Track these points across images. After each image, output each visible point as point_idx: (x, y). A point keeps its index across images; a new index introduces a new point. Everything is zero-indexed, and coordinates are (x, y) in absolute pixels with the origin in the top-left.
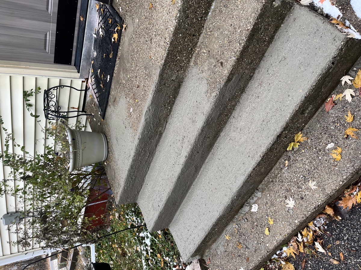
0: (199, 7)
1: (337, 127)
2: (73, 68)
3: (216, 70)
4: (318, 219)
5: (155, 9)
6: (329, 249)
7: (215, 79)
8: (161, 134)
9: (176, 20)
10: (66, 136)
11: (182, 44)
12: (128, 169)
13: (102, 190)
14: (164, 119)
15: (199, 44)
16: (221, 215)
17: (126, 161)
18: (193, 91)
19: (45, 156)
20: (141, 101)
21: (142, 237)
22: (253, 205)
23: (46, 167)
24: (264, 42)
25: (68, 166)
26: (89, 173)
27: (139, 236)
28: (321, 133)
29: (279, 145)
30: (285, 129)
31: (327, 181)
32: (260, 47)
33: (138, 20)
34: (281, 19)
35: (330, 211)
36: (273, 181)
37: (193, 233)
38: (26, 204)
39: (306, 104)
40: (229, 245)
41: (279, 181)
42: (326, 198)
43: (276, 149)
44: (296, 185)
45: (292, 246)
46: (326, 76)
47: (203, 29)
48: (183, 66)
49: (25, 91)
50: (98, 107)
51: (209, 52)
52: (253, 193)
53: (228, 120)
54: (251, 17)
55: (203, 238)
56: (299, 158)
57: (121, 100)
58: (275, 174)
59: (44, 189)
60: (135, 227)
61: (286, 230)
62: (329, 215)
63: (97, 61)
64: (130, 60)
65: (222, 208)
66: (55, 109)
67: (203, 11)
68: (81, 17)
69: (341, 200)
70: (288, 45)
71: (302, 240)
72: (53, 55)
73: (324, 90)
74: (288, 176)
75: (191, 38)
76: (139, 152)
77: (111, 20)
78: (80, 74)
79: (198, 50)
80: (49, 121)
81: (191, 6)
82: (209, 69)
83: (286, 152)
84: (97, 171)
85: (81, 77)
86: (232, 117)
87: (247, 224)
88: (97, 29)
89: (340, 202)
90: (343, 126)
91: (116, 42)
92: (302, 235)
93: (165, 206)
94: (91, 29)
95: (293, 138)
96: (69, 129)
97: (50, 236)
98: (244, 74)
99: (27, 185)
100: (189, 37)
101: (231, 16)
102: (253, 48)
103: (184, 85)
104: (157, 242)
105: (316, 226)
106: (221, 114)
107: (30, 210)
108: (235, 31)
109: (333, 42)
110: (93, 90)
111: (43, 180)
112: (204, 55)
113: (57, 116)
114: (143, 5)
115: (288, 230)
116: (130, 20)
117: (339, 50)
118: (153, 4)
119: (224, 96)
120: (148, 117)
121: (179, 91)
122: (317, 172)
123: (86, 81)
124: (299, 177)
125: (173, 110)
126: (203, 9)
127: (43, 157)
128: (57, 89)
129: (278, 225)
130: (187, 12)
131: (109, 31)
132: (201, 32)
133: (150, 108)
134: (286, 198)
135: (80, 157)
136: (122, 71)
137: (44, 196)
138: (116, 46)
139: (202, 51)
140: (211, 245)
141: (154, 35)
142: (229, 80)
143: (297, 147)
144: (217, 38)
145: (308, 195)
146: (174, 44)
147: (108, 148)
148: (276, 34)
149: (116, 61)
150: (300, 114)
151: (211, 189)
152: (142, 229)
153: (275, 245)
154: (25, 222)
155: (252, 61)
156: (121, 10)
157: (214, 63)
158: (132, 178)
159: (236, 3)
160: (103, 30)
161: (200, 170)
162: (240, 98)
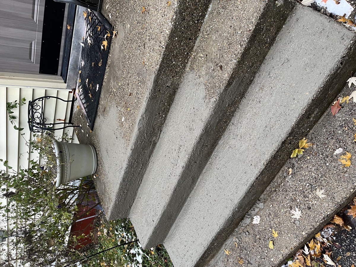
0: (196, 9)
1: (345, 132)
2: (60, 78)
3: (215, 74)
4: (326, 230)
5: (148, 13)
6: (339, 261)
7: (214, 84)
8: (155, 144)
9: (172, 22)
10: (53, 149)
11: (178, 49)
12: (120, 182)
13: (90, 205)
14: (158, 128)
15: (195, 48)
16: (221, 229)
17: (118, 174)
18: (189, 98)
19: (29, 171)
20: (133, 109)
21: (133, 254)
22: (255, 217)
23: (31, 183)
24: (265, 43)
25: (55, 180)
26: (76, 188)
27: (129, 253)
28: (328, 138)
29: (283, 152)
30: (290, 134)
31: (336, 189)
32: (261, 49)
33: (129, 26)
34: (282, 19)
35: (339, 221)
36: (276, 190)
37: (190, 249)
38: (10, 223)
39: (313, 108)
40: (230, 260)
41: (282, 190)
42: (336, 207)
43: (280, 156)
44: (301, 194)
45: (299, 260)
46: (334, 77)
47: (200, 32)
48: (179, 72)
49: (9, 103)
50: (86, 118)
51: (207, 55)
52: (254, 204)
53: (226, 127)
54: (253, 17)
55: (202, 254)
56: (304, 165)
57: (112, 109)
58: (278, 183)
59: (28, 206)
60: (126, 244)
61: (292, 243)
62: (338, 225)
63: (85, 70)
64: (122, 67)
65: (223, 221)
66: (40, 121)
67: (199, 13)
68: (68, 25)
69: (350, 208)
70: (292, 46)
71: (308, 253)
72: (39, 65)
73: (331, 92)
74: (292, 185)
75: (187, 41)
76: (132, 163)
77: (99, 28)
78: (66, 84)
79: (194, 55)
80: (34, 134)
81: (187, 8)
82: (207, 74)
83: (289, 159)
84: (85, 185)
85: (68, 87)
86: (231, 124)
87: (248, 237)
88: (85, 37)
89: (349, 210)
90: (351, 129)
91: (106, 50)
92: (308, 247)
93: (160, 220)
94: (79, 38)
95: (297, 144)
96: (56, 141)
97: (36, 258)
98: (244, 78)
99: (10, 202)
100: (185, 41)
101: (231, 18)
102: (254, 50)
103: (179, 91)
104: (149, 259)
105: (324, 238)
106: (220, 121)
107: (14, 229)
108: (236, 33)
109: (341, 41)
110: (81, 100)
111: (27, 197)
112: (201, 60)
113: (42, 128)
114: (135, 9)
115: (295, 243)
116: (120, 26)
117: (348, 49)
118: (146, 8)
119: (223, 101)
120: (142, 126)
121: (174, 98)
122: (325, 180)
123: (73, 91)
124: (305, 186)
125: (168, 118)
126: (200, 11)
127: (28, 172)
128: (42, 100)
129: (284, 237)
130: (183, 14)
131: (97, 39)
132: (198, 35)
133: (144, 116)
134: (291, 208)
135: (67, 171)
136: (112, 79)
137: (29, 214)
138: (106, 54)
139: (198, 56)
140: (209, 261)
141: (147, 40)
142: (229, 84)
143: (302, 153)
144: (215, 41)
145: (316, 204)
146: (170, 48)
147: (97, 161)
148: (277, 35)
149: (105, 69)
150: (306, 119)
151: (209, 201)
152: (133, 246)
153: (281, 259)
154: (8, 243)
155: (253, 64)
156: (110, 16)
157: (213, 67)
158: (123, 192)
159: (235, 3)
160: (91, 38)
161: (197, 182)
162: (239, 103)
